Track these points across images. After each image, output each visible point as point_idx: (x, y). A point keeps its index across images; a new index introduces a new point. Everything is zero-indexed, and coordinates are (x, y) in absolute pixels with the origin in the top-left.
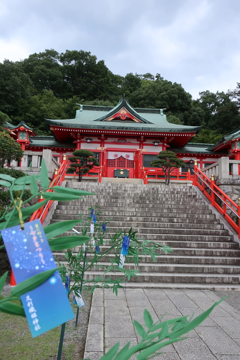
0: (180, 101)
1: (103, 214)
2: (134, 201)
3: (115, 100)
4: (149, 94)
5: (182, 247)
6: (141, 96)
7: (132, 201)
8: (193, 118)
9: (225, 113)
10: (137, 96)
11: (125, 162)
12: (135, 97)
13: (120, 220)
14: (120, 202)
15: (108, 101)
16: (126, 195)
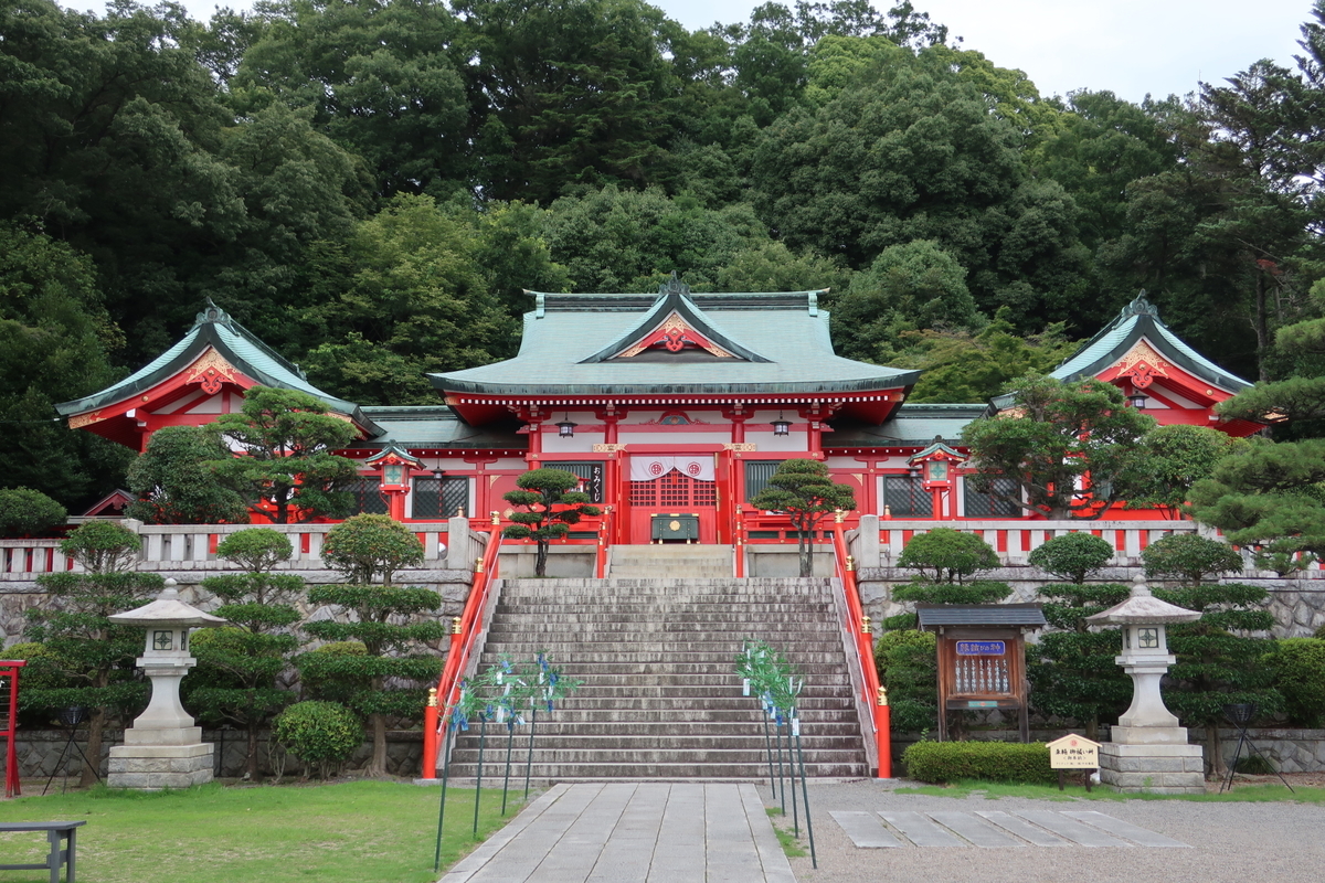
0: (963, 166)
1: (589, 659)
2: (665, 626)
3: (690, 166)
4: (833, 142)
5: (740, 721)
6: (802, 145)
7: (660, 626)
8: (1023, 236)
9: (1159, 212)
10: (783, 144)
11: (686, 486)
12: (774, 150)
13: (624, 671)
14: (633, 629)
15: (654, 189)
16: (651, 609)
